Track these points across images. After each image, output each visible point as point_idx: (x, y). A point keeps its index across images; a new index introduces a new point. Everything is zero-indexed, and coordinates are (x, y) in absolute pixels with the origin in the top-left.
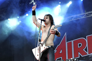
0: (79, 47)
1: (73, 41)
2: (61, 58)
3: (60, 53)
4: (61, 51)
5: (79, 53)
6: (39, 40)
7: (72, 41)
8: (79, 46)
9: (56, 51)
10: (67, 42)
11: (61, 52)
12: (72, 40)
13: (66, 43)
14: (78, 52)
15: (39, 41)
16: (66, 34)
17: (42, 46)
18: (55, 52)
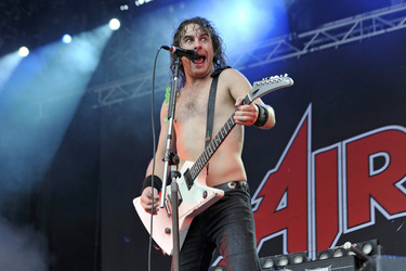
0: (372, 173)
1: (345, 142)
2: (282, 235)
3: (280, 207)
4: (284, 199)
5: (374, 203)
7: (339, 144)
8: (375, 169)
9: (260, 200)
10: (313, 150)
11: (283, 203)
12: (342, 141)
13: (311, 157)
14: (370, 196)
15: (172, 163)
16: (309, 110)
17: (190, 183)
18: (253, 206)
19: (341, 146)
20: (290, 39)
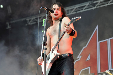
1: (110, 39)
2: (88, 69)
3: (88, 59)
4: (89, 57)
6: (43, 42)
9: (81, 57)
10: (99, 41)
13: (98, 43)
15: (44, 45)
16: (97, 27)
18: (79, 59)
19: (109, 40)
20: (91, 3)
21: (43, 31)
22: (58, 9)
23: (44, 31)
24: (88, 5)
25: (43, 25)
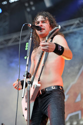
4: (79, 97)
15: (27, 77)
20: (81, 21)
21: (25, 58)
22: (43, 22)
23: (28, 57)
24: (78, 24)
25: (26, 49)
